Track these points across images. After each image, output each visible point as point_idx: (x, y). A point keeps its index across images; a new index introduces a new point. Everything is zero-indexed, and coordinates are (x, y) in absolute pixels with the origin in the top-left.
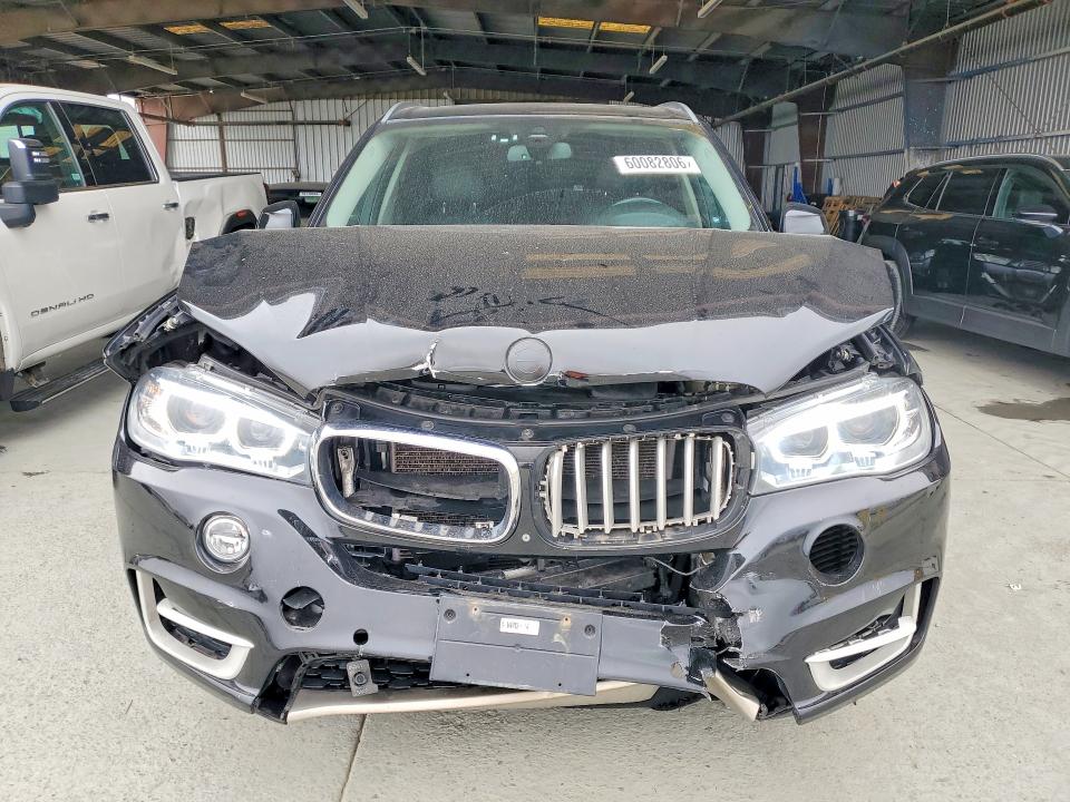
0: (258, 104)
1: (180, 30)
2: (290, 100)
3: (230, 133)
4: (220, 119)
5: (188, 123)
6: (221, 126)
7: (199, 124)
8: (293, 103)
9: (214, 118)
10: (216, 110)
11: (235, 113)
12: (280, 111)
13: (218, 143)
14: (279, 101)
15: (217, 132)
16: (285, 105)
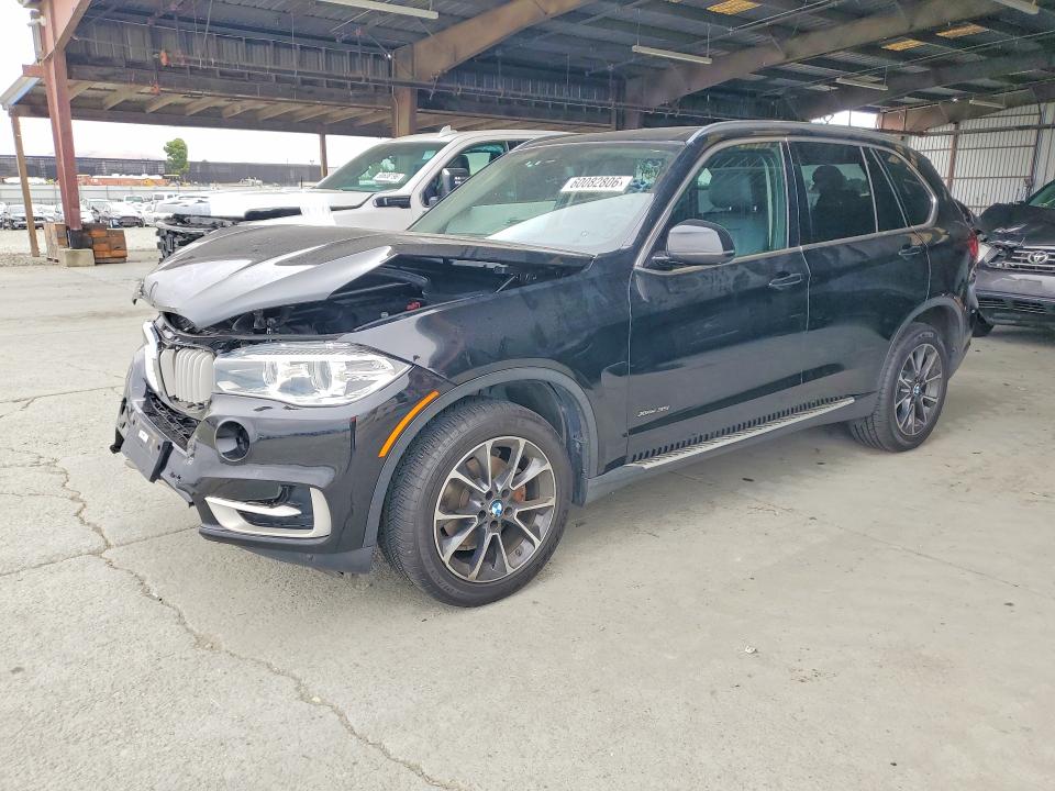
0: (999, 110)
1: (899, 46)
2: (1039, 102)
3: (964, 141)
4: (957, 128)
5: (921, 134)
6: (956, 135)
7: (934, 135)
8: (1043, 105)
9: (950, 127)
10: (955, 120)
11: (974, 121)
12: (1027, 115)
13: (950, 152)
14: (1026, 104)
15: (951, 141)
16: (1034, 108)
